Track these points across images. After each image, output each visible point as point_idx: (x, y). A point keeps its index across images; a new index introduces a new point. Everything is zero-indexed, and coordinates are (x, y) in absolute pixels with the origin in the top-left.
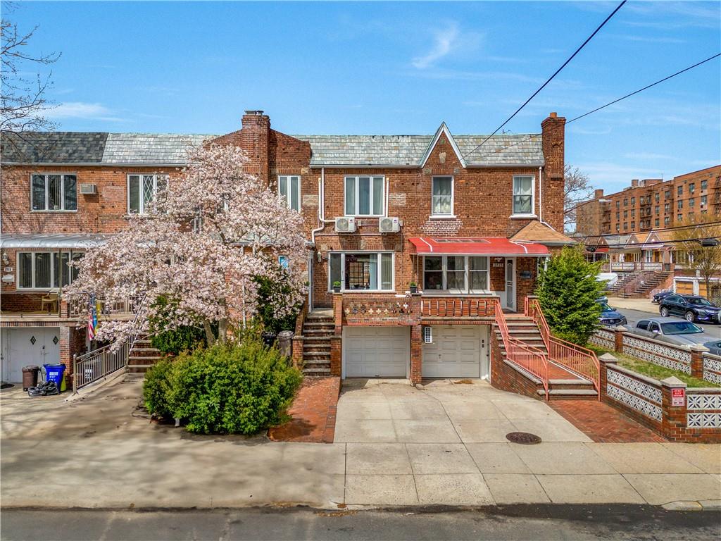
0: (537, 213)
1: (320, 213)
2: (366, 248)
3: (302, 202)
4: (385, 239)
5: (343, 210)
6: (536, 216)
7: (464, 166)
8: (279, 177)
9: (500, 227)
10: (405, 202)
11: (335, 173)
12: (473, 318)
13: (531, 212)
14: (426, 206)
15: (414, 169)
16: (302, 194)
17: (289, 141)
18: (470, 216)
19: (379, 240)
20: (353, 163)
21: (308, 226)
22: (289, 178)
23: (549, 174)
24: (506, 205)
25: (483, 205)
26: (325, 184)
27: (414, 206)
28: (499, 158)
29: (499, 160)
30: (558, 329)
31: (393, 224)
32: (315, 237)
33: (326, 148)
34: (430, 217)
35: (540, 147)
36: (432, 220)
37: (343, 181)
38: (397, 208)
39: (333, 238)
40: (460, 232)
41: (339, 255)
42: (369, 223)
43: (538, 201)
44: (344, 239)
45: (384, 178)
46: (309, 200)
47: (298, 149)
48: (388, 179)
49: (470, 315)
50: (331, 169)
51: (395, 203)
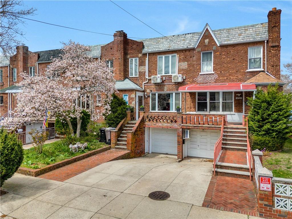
0: (264, 68)
1: (146, 75)
2: (167, 91)
3: (139, 70)
4: (176, 86)
5: (157, 72)
6: (263, 70)
7: (219, 45)
8: (130, 59)
9: (240, 77)
10: (187, 66)
11: (153, 55)
12: (210, 126)
13: (260, 67)
14: (198, 68)
15: (192, 49)
16: (139, 66)
17: (134, 42)
18: (222, 72)
19: (174, 87)
20: (161, 49)
21: (142, 81)
22: (134, 59)
23: (270, 44)
24: (244, 64)
25: (230, 65)
26: (149, 61)
27: (191, 68)
28: (240, 39)
29: (240, 40)
30: (258, 134)
31: (179, 78)
32: (144, 86)
33: (151, 44)
34: (200, 73)
35: (267, 30)
36: (201, 75)
37: (157, 59)
38: (183, 70)
39: (152, 86)
40: (216, 81)
41: (155, 94)
42: (169, 78)
43: (265, 61)
44: (157, 87)
45: (176, 55)
46: (142, 69)
47: (138, 46)
48: (178, 56)
49: (208, 124)
50: (152, 53)
51: (181, 67)
